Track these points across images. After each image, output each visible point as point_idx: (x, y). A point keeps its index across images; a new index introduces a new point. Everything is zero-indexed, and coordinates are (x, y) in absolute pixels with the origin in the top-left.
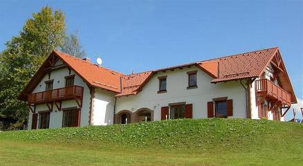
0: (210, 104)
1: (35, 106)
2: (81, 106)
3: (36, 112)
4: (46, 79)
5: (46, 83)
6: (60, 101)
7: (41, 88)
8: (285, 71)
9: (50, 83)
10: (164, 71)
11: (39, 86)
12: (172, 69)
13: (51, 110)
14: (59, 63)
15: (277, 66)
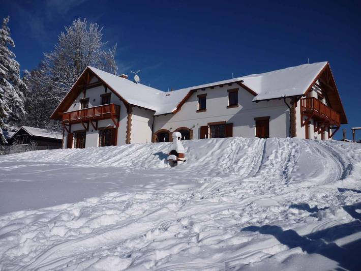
1: (70, 126)
2: (118, 126)
3: (72, 132)
4: (81, 97)
5: (81, 101)
6: (96, 120)
7: (76, 107)
9: (85, 102)
10: (204, 89)
13: (87, 130)
14: (94, 80)
15: (327, 84)
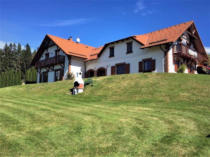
0: (140, 63)
1: (40, 69)
2: (64, 68)
3: (41, 73)
4: (45, 52)
5: (46, 54)
6: (53, 65)
7: (43, 58)
8: (199, 38)
9: (47, 55)
10: (112, 43)
11: (42, 57)
12: (117, 42)
13: (48, 71)
15: (192, 35)
